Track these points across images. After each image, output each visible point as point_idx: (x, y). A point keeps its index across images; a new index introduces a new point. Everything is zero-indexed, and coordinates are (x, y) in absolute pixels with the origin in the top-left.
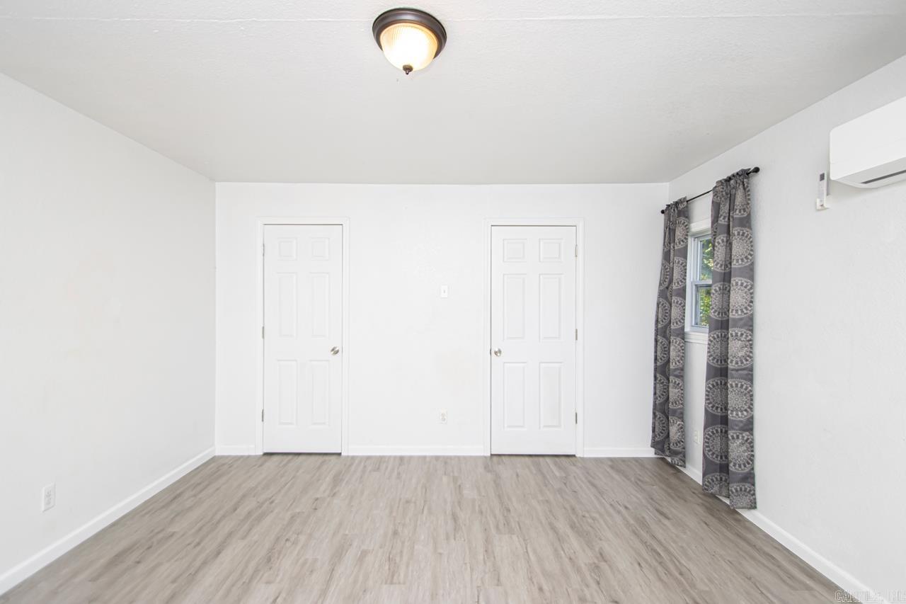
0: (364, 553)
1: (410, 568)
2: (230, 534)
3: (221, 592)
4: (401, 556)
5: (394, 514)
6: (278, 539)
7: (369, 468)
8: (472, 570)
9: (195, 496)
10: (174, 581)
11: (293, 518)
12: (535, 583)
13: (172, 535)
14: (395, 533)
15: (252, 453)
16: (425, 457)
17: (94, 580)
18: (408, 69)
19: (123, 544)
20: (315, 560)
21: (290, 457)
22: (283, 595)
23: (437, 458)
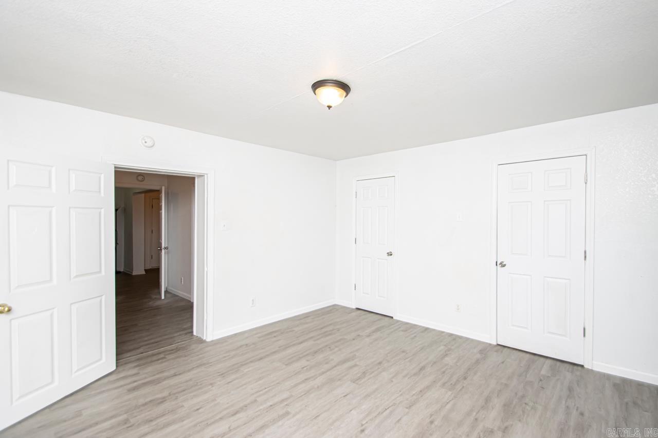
0: (356, 365)
1: (369, 381)
2: (312, 338)
3: (290, 357)
4: (371, 374)
5: (389, 355)
6: (326, 346)
7: (401, 329)
8: (401, 395)
9: (313, 318)
10: (279, 347)
11: (341, 340)
12: (432, 418)
13: (294, 331)
14: (380, 363)
15: (351, 307)
16: (443, 332)
17: (259, 338)
18: (329, 107)
19: (276, 329)
20: (332, 360)
21: (367, 313)
22: (308, 367)
23: (451, 335)
